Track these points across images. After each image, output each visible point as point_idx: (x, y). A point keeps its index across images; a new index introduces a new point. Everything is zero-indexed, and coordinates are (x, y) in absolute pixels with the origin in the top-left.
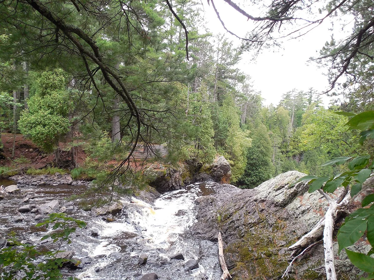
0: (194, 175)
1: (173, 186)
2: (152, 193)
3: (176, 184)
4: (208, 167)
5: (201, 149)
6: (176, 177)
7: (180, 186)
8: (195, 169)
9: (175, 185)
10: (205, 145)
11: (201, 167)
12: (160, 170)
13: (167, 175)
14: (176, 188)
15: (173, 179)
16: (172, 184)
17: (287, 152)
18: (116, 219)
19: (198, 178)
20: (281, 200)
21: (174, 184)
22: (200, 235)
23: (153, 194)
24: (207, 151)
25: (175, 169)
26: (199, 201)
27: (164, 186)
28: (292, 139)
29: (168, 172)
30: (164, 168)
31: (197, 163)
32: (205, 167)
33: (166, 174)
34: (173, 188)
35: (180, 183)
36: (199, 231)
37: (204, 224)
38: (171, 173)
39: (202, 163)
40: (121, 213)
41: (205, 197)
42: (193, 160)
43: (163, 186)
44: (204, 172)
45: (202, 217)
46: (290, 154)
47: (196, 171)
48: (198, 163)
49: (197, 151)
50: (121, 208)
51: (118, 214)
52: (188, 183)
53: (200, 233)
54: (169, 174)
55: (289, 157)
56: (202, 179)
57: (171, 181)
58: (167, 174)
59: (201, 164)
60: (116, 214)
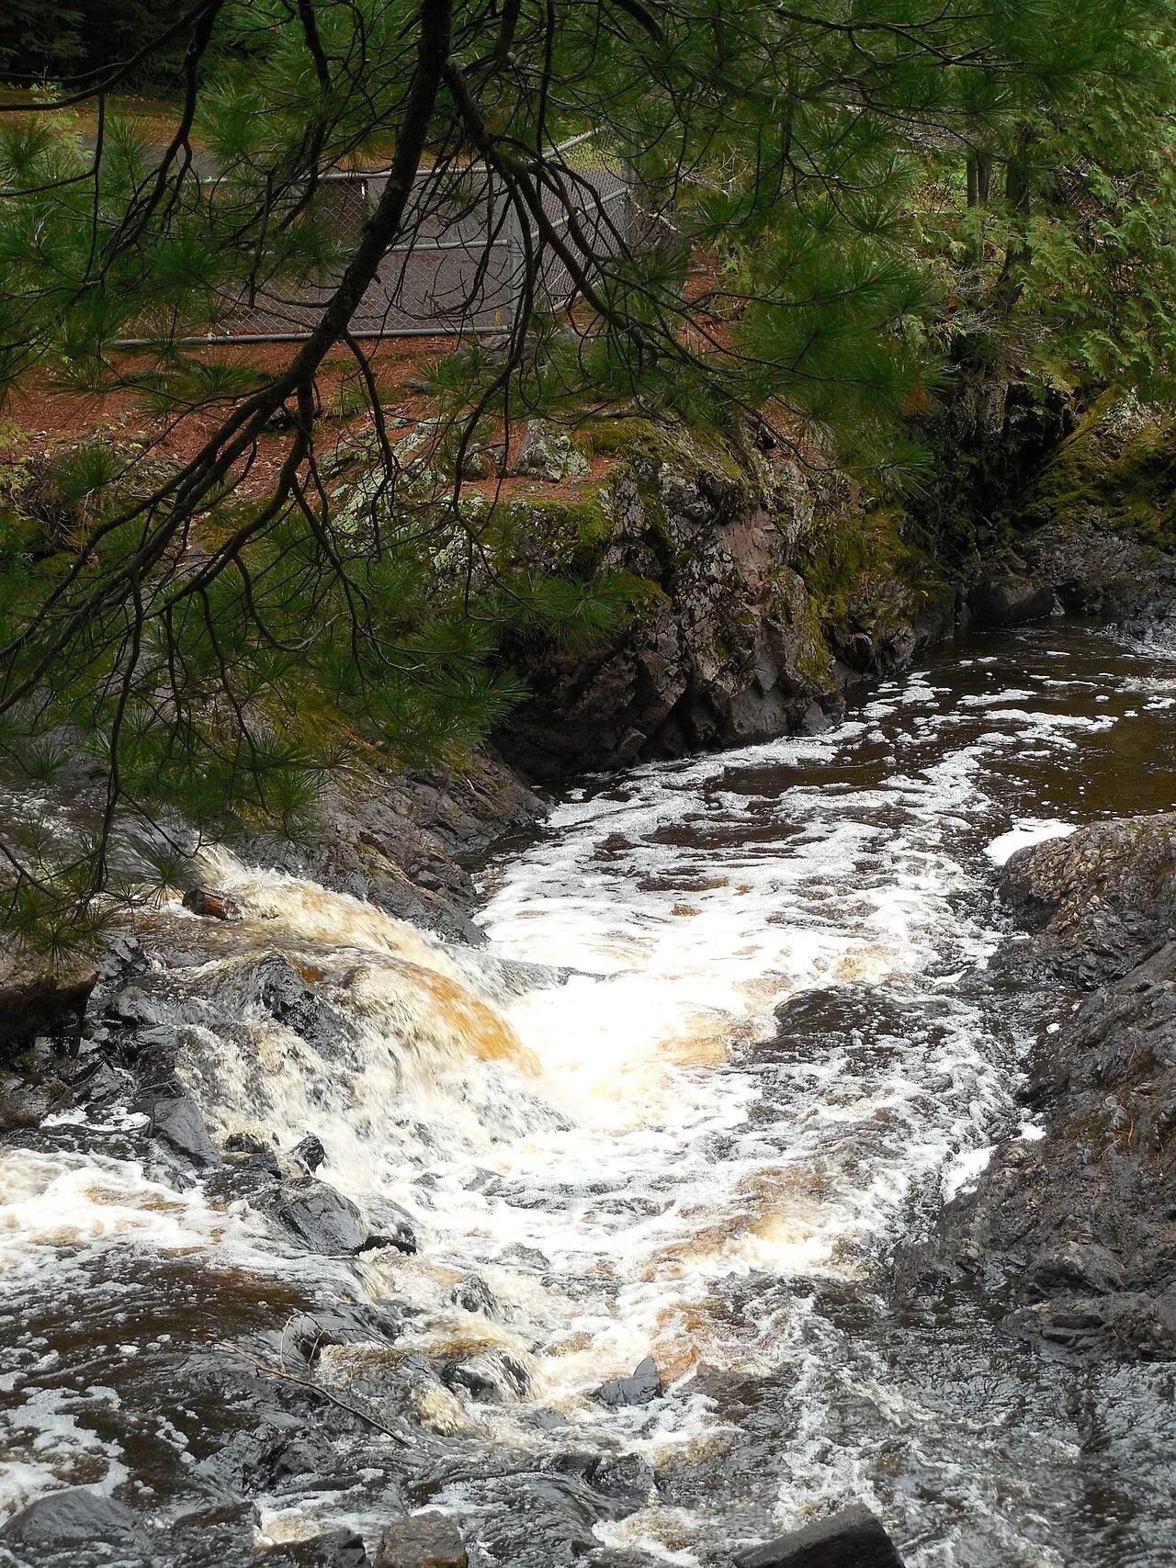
0: (956, 549)
1: (699, 697)
2: (439, 784)
3: (739, 667)
4: (1151, 443)
5: (1057, 201)
6: (733, 582)
7: (785, 688)
8: (976, 472)
9: (728, 685)
10: (1106, 152)
11: (1052, 443)
12: (525, 497)
13: (616, 554)
14: (743, 719)
15: (701, 604)
16: (691, 675)
18: (36, 1105)
19: (1018, 592)
21: (709, 672)
22: (1087, 1305)
23: (447, 802)
24: (1139, 231)
25: (724, 470)
26: (1043, 885)
27: (590, 696)
29: (636, 514)
30: (577, 461)
31: (998, 398)
32: (1110, 444)
33: (604, 546)
34: (702, 724)
35: (790, 649)
36: (1073, 1254)
37: (1129, 1168)
38: (678, 532)
39: (1061, 385)
40: (84, 1030)
41: (1122, 828)
42: (961, 349)
43: (575, 693)
44: (1096, 513)
45: (1102, 1082)
47: (983, 498)
48: (1017, 397)
49: (996, 233)
50: (86, 976)
51: (44, 1045)
52: (888, 648)
53: (1075, 1281)
54: (653, 537)
56: (1074, 596)
57: (667, 635)
58: (625, 539)
59: (1054, 401)
60: (28, 1044)
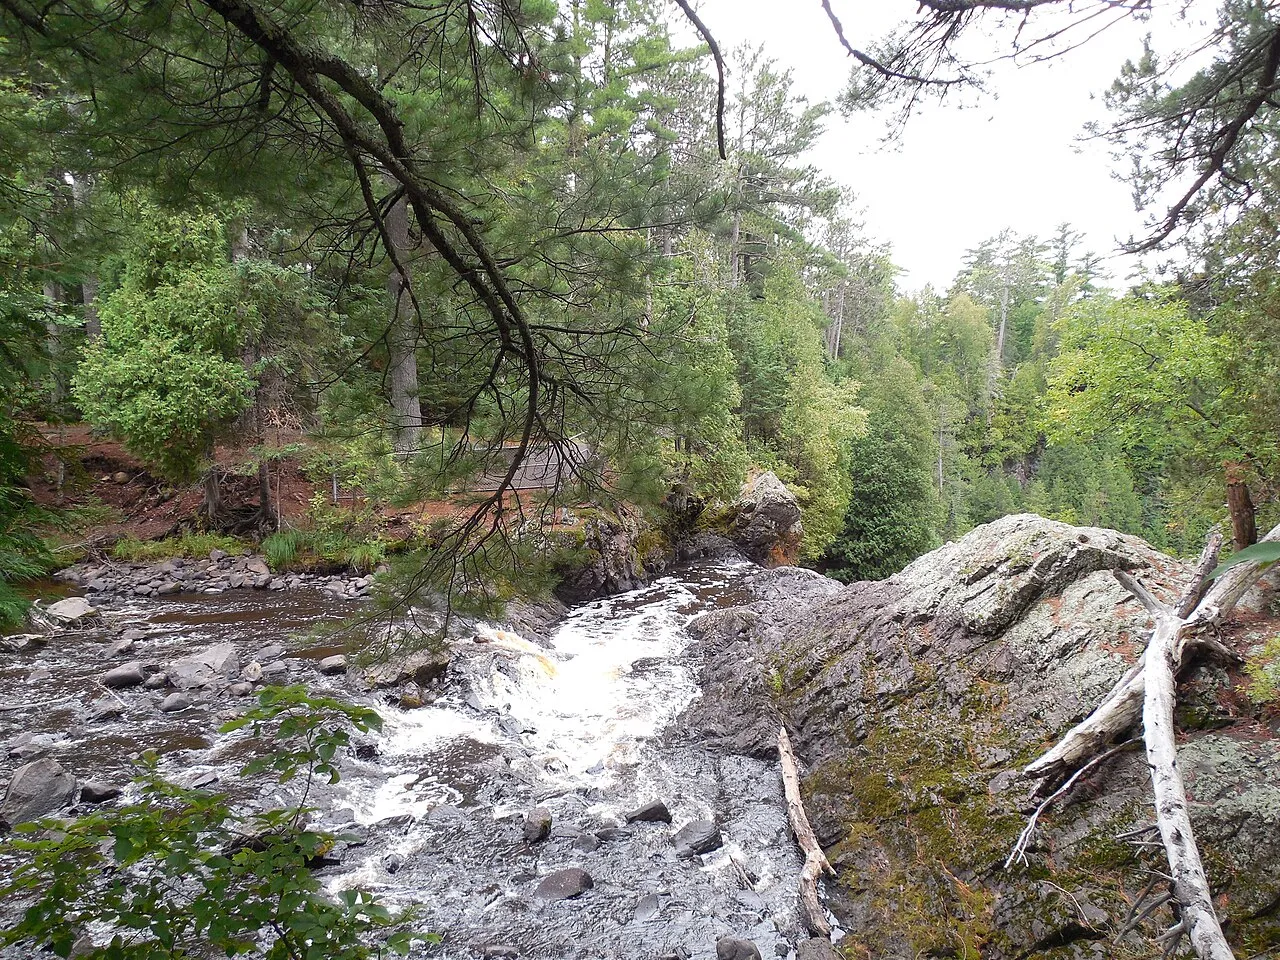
0: (675, 540)
1: (609, 580)
2: (541, 606)
3: (620, 573)
4: (724, 511)
5: (698, 450)
6: (618, 550)
7: (632, 578)
8: (680, 520)
9: (617, 577)
10: (709, 437)
11: (699, 512)
12: (564, 529)
13: (587, 544)
14: (621, 586)
15: (609, 556)
16: (607, 575)
17: (986, 449)
18: (433, 697)
19: (692, 551)
20: (986, 615)
21: (612, 574)
22: (717, 741)
23: (543, 610)
24: (719, 457)
25: (614, 521)
26: (701, 628)
27: (581, 581)
28: (1002, 404)
29: (592, 533)
30: (576, 519)
31: (685, 501)
32: (714, 512)
33: (584, 542)
34: (611, 587)
35: (633, 568)
36: (713, 727)
37: (726, 703)
38: (603, 538)
39: (700, 497)
40: (446, 676)
41: (721, 612)
42: (675, 488)
43: (577, 581)
44: (711, 530)
45: (719, 680)
46: (996, 457)
47: (681, 527)
48: (689, 500)
49: (683, 460)
50: (447, 661)
51: (435, 680)
52: (658, 567)
53: (714, 734)
54: (596, 539)
55: (990, 467)
56: (706, 552)
57: (601, 565)
58: (589, 539)
59: (699, 501)
60: (431, 680)
